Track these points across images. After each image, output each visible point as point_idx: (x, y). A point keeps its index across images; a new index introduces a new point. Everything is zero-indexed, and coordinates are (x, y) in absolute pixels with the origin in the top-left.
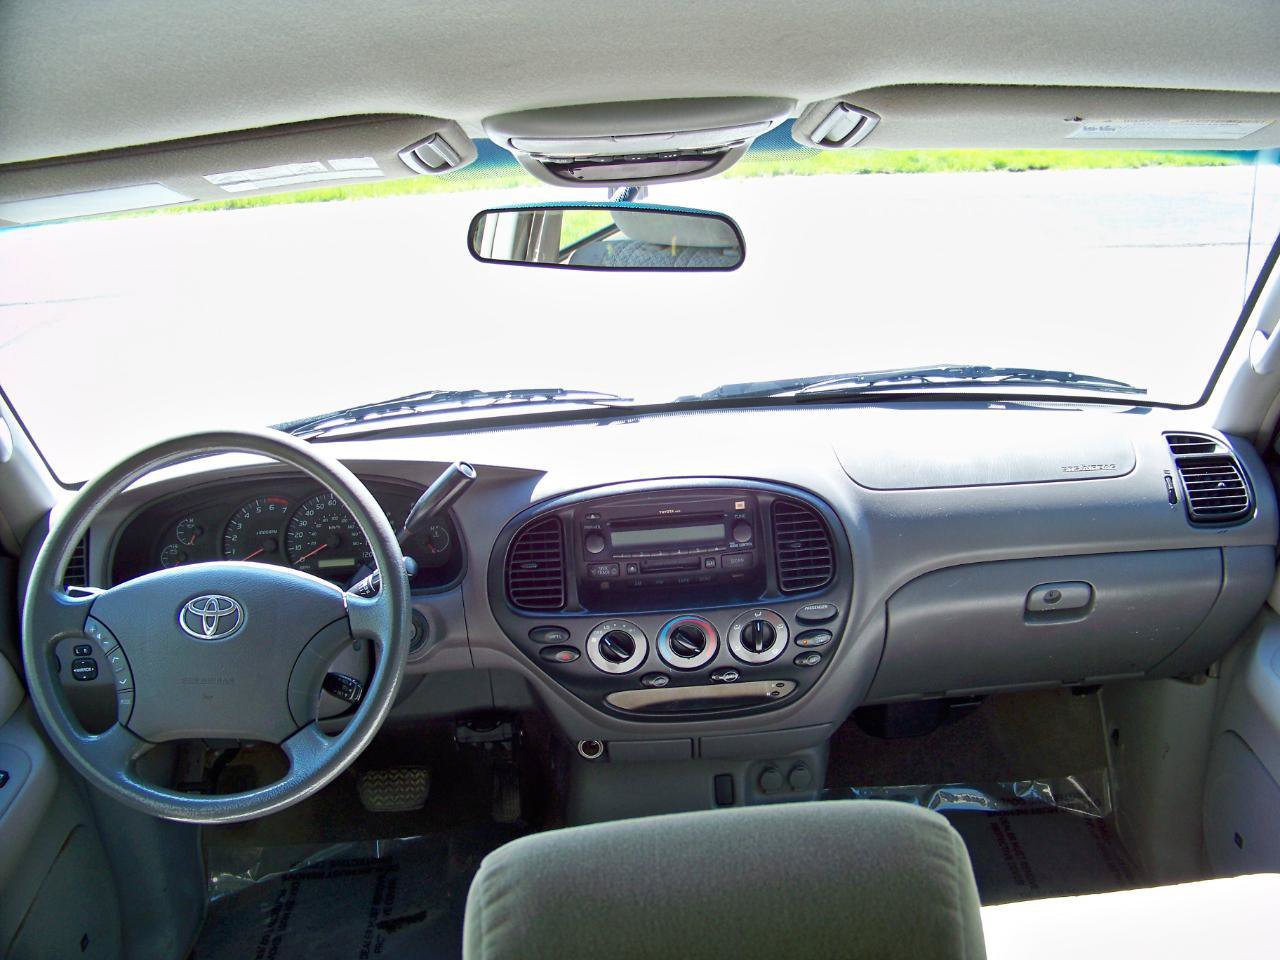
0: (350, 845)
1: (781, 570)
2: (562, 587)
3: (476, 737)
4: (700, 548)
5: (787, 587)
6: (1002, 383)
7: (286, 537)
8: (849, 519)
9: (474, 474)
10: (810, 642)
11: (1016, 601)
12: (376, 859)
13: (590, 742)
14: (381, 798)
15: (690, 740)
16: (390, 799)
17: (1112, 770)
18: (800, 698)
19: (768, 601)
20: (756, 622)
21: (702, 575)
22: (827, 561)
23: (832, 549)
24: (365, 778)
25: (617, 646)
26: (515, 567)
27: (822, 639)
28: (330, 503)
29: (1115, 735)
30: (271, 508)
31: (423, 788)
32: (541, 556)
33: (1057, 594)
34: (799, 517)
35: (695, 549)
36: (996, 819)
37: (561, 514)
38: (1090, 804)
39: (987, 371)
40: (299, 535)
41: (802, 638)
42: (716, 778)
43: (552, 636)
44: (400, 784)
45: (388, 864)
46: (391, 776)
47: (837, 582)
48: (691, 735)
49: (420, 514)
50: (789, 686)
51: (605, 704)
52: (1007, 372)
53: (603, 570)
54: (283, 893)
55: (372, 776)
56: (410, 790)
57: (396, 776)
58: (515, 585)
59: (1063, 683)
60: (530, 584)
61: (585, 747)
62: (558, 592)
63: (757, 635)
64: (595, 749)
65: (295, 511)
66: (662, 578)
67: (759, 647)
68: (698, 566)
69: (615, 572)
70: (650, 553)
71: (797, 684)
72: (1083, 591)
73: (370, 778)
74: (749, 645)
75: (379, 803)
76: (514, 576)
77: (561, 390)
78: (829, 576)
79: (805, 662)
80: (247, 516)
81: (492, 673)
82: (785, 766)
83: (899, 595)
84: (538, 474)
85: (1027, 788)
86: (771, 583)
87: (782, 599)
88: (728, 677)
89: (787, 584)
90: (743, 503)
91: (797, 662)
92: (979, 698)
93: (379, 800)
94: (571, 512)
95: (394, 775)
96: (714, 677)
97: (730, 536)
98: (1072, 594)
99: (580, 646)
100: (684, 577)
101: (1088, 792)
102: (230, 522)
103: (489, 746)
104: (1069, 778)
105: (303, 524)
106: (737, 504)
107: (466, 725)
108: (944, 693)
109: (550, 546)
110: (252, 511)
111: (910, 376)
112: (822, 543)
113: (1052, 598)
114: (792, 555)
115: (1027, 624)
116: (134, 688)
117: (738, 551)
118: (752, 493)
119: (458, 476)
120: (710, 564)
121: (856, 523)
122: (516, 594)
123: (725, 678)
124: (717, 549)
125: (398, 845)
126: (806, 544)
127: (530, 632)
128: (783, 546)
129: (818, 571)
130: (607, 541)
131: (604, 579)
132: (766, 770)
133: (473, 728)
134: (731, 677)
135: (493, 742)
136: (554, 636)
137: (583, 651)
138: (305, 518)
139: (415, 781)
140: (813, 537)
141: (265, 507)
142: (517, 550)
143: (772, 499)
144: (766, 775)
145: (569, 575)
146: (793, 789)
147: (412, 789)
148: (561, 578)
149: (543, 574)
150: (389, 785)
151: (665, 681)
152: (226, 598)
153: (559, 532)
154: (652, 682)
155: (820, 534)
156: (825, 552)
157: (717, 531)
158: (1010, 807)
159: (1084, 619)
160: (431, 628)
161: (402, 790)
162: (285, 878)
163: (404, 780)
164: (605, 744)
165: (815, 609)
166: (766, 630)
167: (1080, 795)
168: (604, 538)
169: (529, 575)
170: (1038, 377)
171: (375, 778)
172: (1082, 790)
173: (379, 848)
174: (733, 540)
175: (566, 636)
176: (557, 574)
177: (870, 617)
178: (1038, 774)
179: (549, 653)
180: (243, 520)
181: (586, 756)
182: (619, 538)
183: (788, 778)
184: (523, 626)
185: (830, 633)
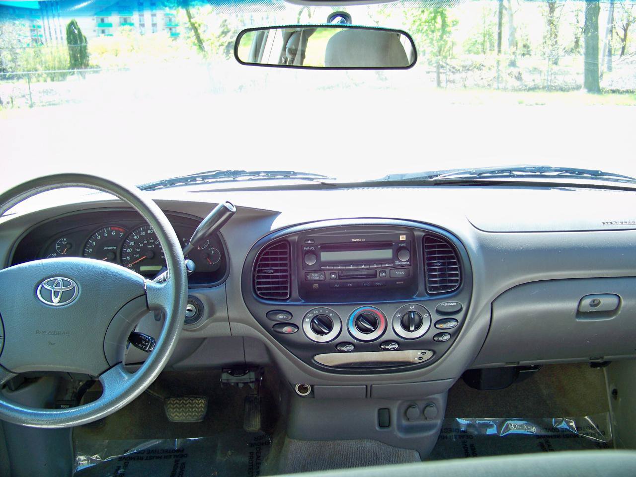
0: (160, 441)
1: (428, 279)
2: (288, 285)
3: (233, 379)
4: (377, 264)
5: (431, 290)
6: (559, 176)
7: (121, 251)
8: (471, 249)
9: (234, 210)
10: (444, 326)
11: (572, 305)
12: (175, 450)
13: (303, 385)
14: (178, 414)
15: (365, 386)
16: (183, 415)
17: (612, 413)
18: (436, 362)
19: (419, 299)
20: (411, 312)
21: (378, 281)
22: (456, 275)
23: (460, 267)
24: (169, 402)
25: (323, 324)
26: (259, 271)
27: (452, 324)
28: (149, 232)
29: (615, 393)
30: (113, 233)
31: (203, 410)
32: (276, 265)
33: (598, 301)
34: (439, 246)
35: (373, 265)
36: (542, 440)
37: (289, 239)
38: (599, 434)
39: (549, 169)
40: (129, 250)
41: (439, 324)
42: (379, 410)
43: (280, 317)
44: (189, 406)
45: (181, 453)
46: (184, 402)
47: (463, 288)
48: (366, 383)
49: (199, 235)
50: (429, 354)
51: (313, 362)
52: (561, 170)
53: (315, 276)
54: (119, 468)
55: (173, 401)
56: (195, 410)
57: (187, 402)
58: (259, 283)
59: (590, 359)
60: (269, 283)
61: (299, 388)
62: (286, 288)
63: (411, 321)
64: (306, 390)
65: (127, 236)
66: (351, 283)
67: (412, 328)
68: (375, 275)
69: (322, 277)
70: (345, 266)
71: (435, 353)
72: (613, 301)
73: (172, 402)
74: (406, 327)
75: (176, 417)
76: (259, 277)
77: (293, 172)
78: (457, 284)
79: (441, 339)
80: (99, 238)
81: (244, 340)
82: (422, 404)
83: (500, 299)
84: (275, 214)
85: (561, 422)
86: (421, 288)
87: (427, 298)
88: (391, 347)
89: (432, 289)
90: (405, 236)
91: (435, 339)
92: (536, 367)
93: (176, 415)
94: (296, 238)
95: (186, 401)
96: (382, 347)
97: (396, 256)
98: (608, 302)
99: (299, 324)
100: (365, 282)
101: (597, 427)
102: (88, 241)
103: (241, 385)
104: (586, 417)
105: (132, 243)
106: (401, 236)
107: (228, 372)
108: (518, 363)
109: (282, 259)
110: (102, 235)
111: (503, 171)
112: (454, 263)
113: (594, 304)
114: (435, 270)
115: (577, 320)
116: (4, 336)
117: (401, 267)
118: (410, 229)
119: (225, 210)
120: (383, 274)
121: (475, 252)
122: (259, 289)
123: (390, 347)
124: (387, 265)
125: (188, 442)
126: (443, 264)
127: (267, 314)
128: (429, 265)
129: (451, 281)
130: (318, 257)
131: (315, 281)
132: (410, 406)
133: (232, 374)
134: (394, 346)
135: (243, 383)
136: (282, 317)
137: (300, 327)
138: (132, 240)
139: (198, 404)
140: (448, 259)
141: (109, 233)
142: (260, 261)
143: (424, 234)
144: (410, 409)
145: (293, 278)
146: (426, 418)
147: (197, 410)
148: (288, 280)
149: (277, 277)
150: (183, 407)
151: (352, 348)
152: (69, 280)
153: (288, 250)
154: (343, 349)
155: (452, 258)
156: (456, 269)
157: (388, 254)
158: (550, 433)
159: (613, 318)
160: (205, 308)
161: (190, 410)
162: (120, 459)
163: (192, 404)
164: (312, 386)
165: (448, 304)
166: (417, 317)
167: (592, 428)
168: (316, 256)
169: (268, 277)
170: (580, 173)
171: (175, 402)
172: (594, 425)
173: (177, 443)
174: (398, 260)
175: (290, 317)
176: (286, 277)
177: (481, 312)
178: (567, 414)
179: (279, 328)
180: (96, 240)
181: (299, 393)
182: (326, 256)
183: (423, 411)
184: (263, 309)
185: (457, 321)
